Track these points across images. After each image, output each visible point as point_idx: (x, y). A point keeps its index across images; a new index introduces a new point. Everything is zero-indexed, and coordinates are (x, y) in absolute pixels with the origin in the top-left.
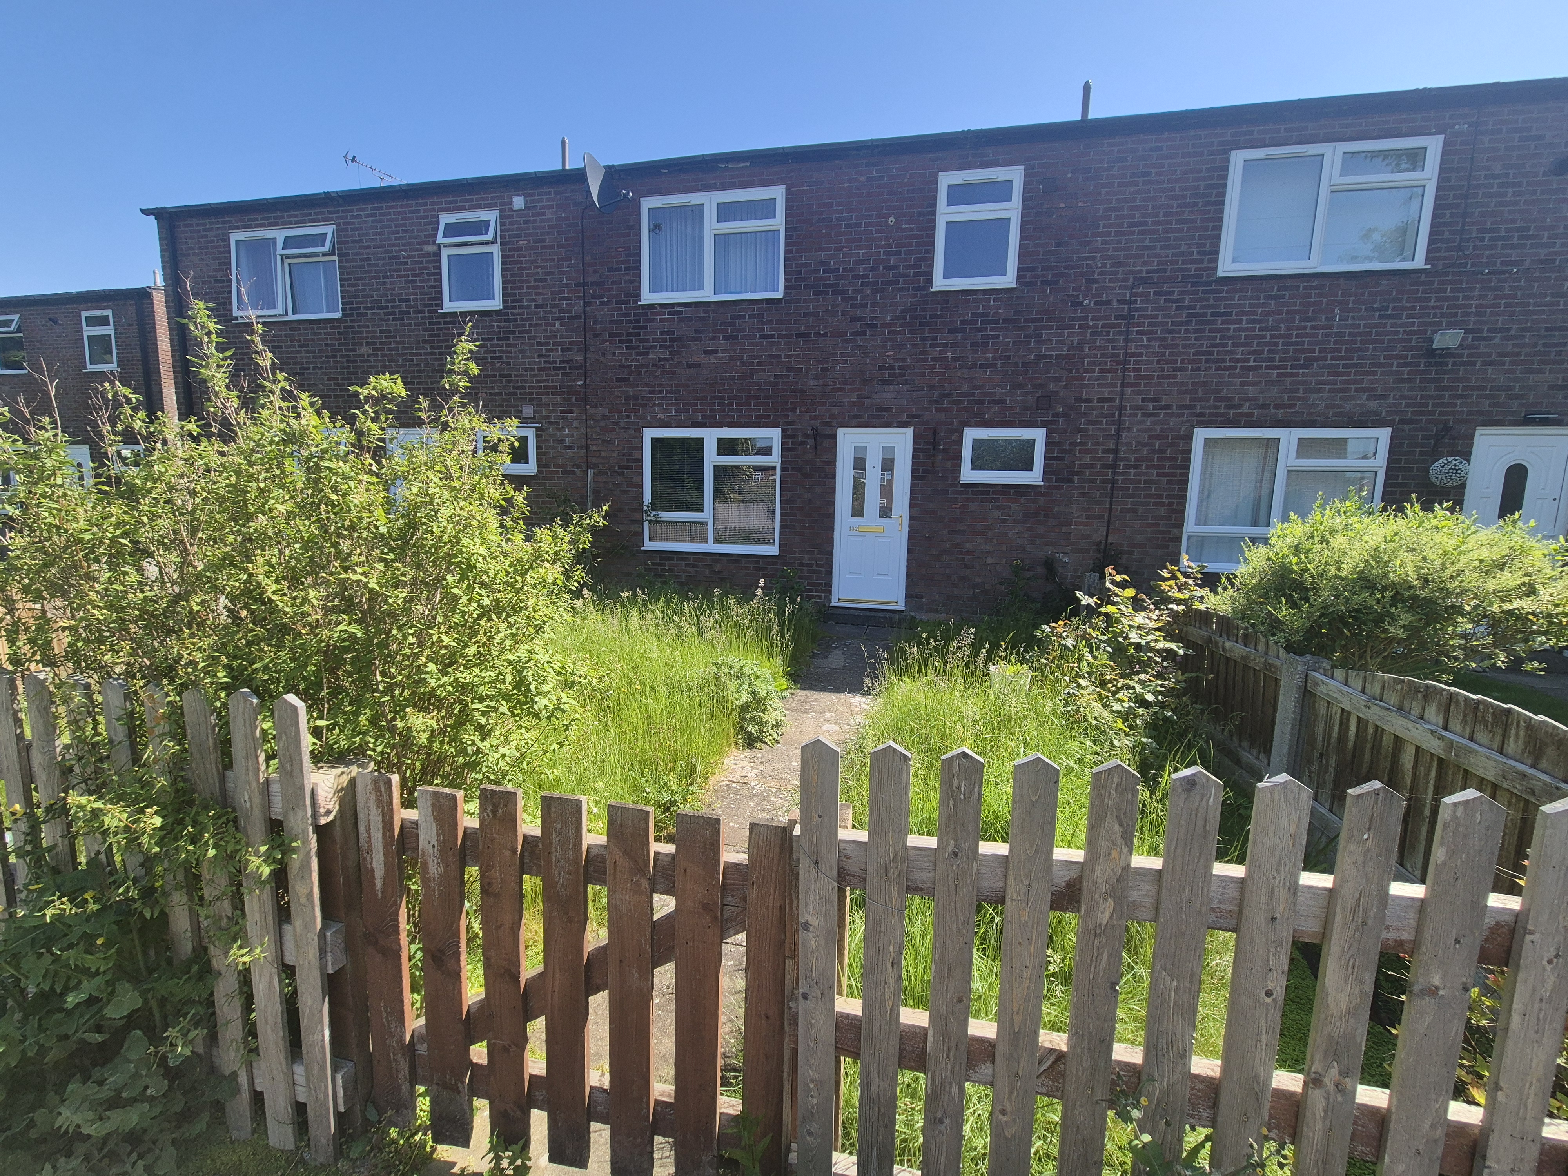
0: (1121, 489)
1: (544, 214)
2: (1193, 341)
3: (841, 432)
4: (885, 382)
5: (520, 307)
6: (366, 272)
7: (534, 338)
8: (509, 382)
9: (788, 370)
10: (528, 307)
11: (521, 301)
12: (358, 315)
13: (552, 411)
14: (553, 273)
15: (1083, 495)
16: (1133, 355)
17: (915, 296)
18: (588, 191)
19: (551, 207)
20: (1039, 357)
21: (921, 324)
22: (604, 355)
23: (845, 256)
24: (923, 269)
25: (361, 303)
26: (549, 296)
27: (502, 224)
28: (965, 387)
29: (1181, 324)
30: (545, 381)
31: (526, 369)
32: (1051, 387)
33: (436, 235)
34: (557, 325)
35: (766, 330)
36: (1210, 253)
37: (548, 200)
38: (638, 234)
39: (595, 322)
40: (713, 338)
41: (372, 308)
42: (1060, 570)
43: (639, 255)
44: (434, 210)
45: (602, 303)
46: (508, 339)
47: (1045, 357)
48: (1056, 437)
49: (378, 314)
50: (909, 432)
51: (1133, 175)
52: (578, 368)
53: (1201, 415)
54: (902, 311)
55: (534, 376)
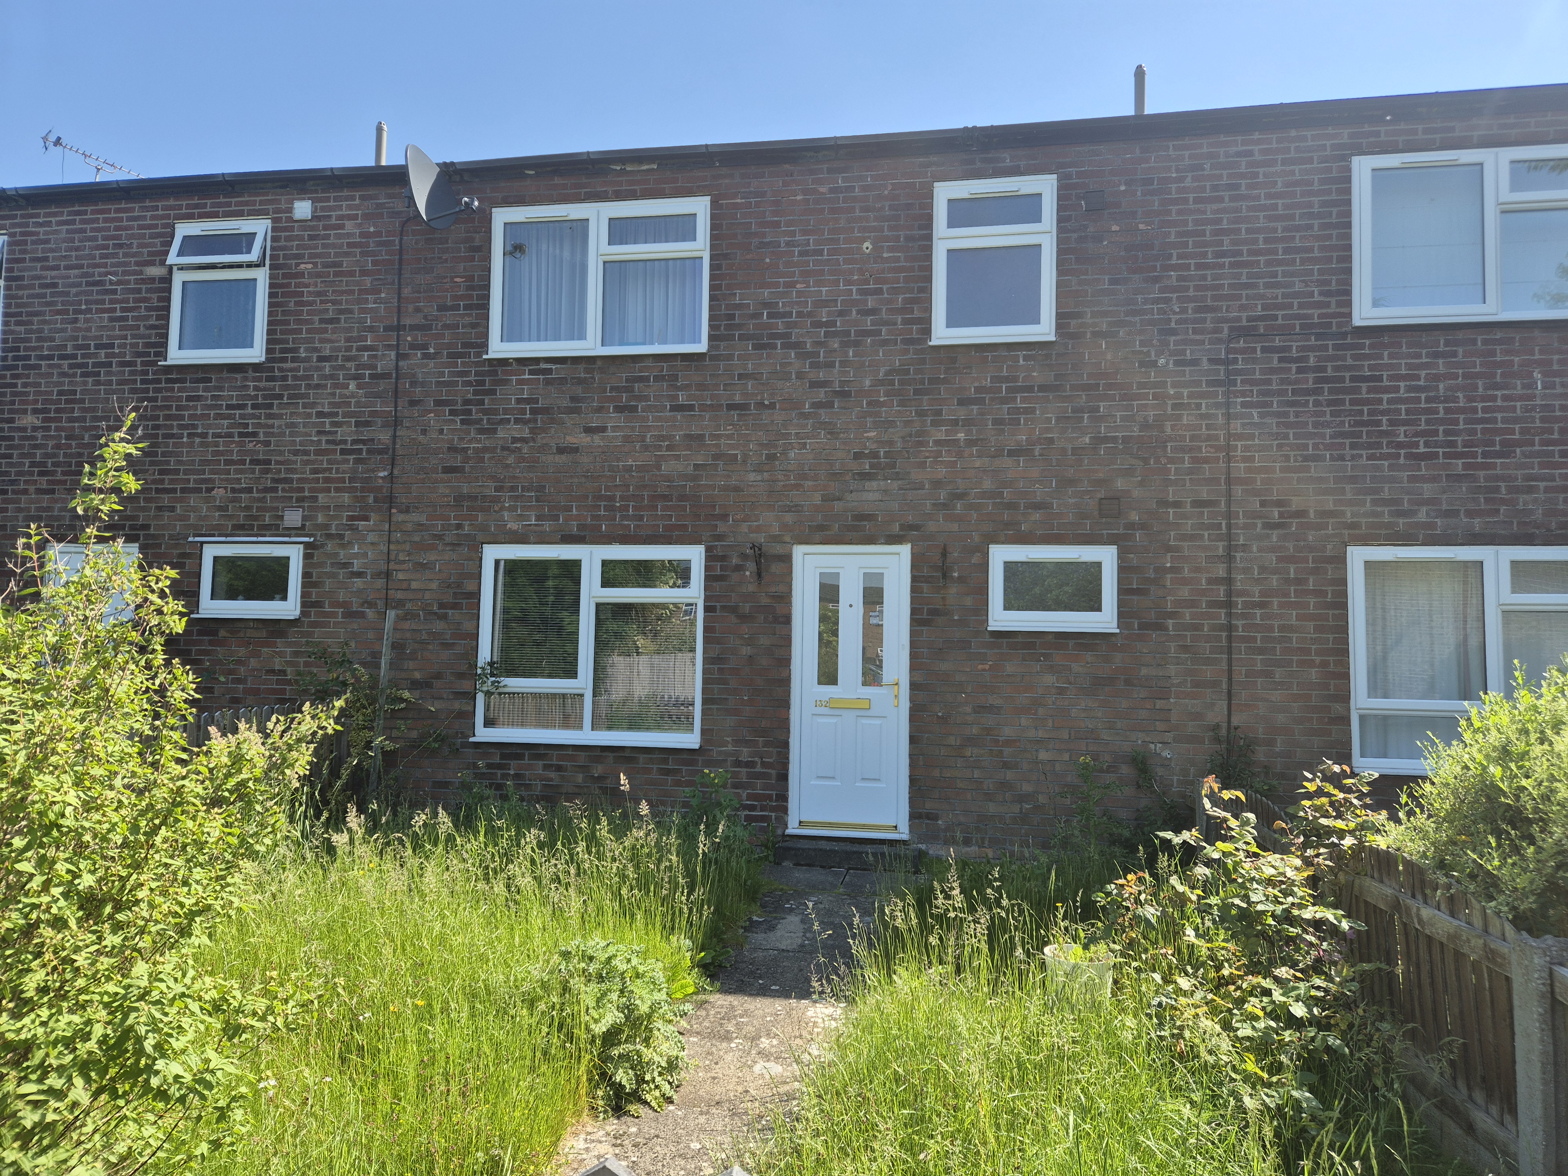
0: (1244, 639)
1: (342, 227)
2: (1328, 418)
3: (799, 552)
4: (865, 476)
5: (294, 360)
6: (48, 304)
7: (313, 405)
8: (267, 471)
9: (716, 457)
10: (307, 360)
11: (295, 350)
12: (25, 367)
13: (333, 517)
14: (351, 311)
15: (1185, 648)
16: (1240, 437)
17: (906, 352)
18: (411, 198)
19: (355, 217)
20: (1099, 440)
21: (916, 392)
22: (424, 432)
23: (800, 293)
24: (917, 314)
25: (34, 349)
26: (342, 343)
27: (274, 239)
28: (988, 484)
29: (1308, 392)
30: (325, 470)
31: (296, 453)
32: (1120, 484)
33: (167, 253)
34: (352, 386)
35: (682, 398)
36: (1340, 293)
37: (350, 207)
38: (488, 258)
39: (413, 384)
40: (599, 410)
41: (50, 357)
42: (1160, 771)
43: (487, 287)
44: (168, 217)
45: (426, 356)
46: (270, 406)
47: (1106, 439)
48: (1133, 559)
49: (59, 366)
50: (905, 551)
51: (1215, 188)
52: (381, 452)
53: (1354, 526)
54: (889, 373)
55: (307, 462)
